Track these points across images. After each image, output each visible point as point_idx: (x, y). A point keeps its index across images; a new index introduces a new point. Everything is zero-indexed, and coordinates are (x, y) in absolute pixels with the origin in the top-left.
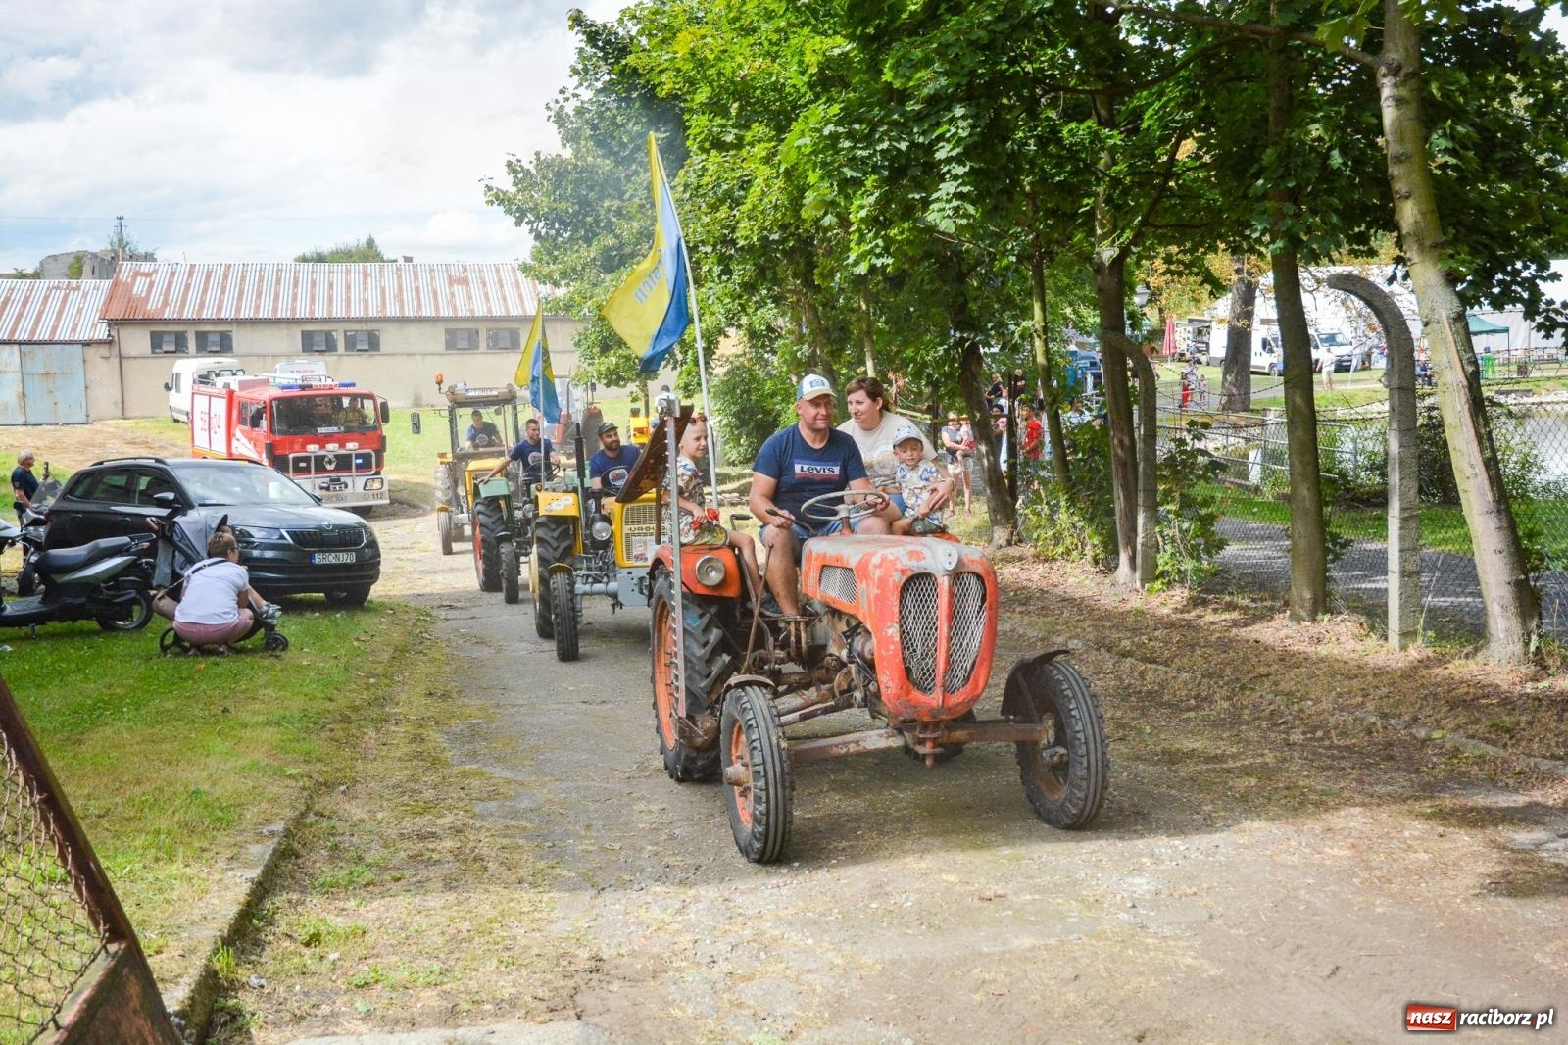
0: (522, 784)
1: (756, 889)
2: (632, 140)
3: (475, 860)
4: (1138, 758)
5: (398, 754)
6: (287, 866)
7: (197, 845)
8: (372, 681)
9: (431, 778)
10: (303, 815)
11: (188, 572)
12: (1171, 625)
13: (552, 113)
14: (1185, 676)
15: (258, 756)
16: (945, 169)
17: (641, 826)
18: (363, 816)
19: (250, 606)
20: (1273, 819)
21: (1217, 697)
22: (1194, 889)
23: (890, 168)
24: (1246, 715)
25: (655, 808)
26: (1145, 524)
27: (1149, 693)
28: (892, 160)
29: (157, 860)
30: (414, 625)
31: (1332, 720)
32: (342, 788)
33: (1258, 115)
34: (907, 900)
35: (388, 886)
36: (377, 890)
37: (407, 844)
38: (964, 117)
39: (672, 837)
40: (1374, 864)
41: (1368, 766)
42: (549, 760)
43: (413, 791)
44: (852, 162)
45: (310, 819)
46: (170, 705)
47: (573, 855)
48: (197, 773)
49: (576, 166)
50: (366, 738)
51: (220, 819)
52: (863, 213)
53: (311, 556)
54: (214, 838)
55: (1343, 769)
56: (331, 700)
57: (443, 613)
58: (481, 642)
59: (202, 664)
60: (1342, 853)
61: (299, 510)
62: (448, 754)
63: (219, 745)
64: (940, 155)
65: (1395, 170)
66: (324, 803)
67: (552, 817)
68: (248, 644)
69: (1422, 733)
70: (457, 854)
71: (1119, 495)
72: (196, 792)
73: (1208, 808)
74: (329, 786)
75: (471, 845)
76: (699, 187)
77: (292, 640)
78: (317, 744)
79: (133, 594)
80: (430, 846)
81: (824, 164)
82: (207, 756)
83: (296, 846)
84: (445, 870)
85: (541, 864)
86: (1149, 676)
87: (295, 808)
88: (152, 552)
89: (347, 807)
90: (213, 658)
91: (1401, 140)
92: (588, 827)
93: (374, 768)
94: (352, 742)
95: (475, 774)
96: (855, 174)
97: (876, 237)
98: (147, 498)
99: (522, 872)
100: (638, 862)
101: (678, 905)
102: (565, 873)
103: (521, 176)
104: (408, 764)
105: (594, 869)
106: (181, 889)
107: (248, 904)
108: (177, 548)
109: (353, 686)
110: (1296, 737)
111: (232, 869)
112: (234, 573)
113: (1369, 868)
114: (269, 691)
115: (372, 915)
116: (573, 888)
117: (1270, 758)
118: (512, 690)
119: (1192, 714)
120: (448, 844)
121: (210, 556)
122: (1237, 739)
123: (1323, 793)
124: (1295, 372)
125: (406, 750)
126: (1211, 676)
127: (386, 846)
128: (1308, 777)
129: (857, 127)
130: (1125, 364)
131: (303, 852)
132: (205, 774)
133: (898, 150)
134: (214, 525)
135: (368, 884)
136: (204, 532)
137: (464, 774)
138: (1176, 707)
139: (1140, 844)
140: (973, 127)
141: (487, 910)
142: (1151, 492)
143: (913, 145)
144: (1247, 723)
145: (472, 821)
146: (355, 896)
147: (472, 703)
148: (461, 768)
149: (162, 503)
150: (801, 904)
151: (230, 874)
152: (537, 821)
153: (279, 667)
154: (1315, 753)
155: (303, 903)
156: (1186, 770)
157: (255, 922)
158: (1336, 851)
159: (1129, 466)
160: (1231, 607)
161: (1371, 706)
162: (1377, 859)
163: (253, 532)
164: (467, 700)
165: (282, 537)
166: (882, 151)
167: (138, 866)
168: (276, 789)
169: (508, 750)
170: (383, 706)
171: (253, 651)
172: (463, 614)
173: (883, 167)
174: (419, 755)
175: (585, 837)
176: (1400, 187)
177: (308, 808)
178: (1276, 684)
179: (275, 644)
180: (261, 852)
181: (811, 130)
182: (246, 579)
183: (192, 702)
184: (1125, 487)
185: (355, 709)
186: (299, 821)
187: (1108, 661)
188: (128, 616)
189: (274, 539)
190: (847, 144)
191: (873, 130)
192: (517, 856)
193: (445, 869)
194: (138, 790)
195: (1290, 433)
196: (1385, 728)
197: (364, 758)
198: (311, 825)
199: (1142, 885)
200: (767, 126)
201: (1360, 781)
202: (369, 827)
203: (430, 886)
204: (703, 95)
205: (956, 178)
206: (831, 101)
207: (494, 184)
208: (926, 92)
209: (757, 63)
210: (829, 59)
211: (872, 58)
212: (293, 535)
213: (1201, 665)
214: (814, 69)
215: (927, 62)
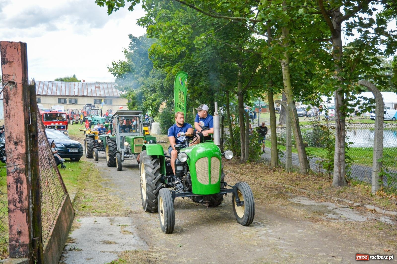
0: (117, 190)
2: (141, 62)
5: (92, 185)
6: (77, 198)
8: (84, 174)
9: (100, 189)
13: (124, 51)
18: (88, 193)
26: (246, 149)
30: (90, 166)
31: (270, 183)
32: (84, 189)
35: (95, 202)
37: (97, 197)
42: (122, 187)
43: (96, 191)
45: (79, 193)
49: (129, 64)
50: (86, 183)
53: (68, 150)
56: (78, 176)
57: (96, 164)
58: (105, 169)
61: (66, 140)
62: (102, 186)
65: (284, 82)
66: (81, 191)
67: (123, 195)
69: (283, 185)
70: (106, 199)
71: (241, 142)
74: (81, 189)
76: (155, 74)
77: (66, 167)
78: (78, 182)
84: (104, 200)
86: (241, 177)
87: (77, 191)
89: (85, 192)
91: (285, 76)
92: (129, 196)
94: (83, 183)
95: (108, 189)
102: (126, 202)
103: (115, 66)
105: (130, 201)
109: (81, 175)
110: (263, 186)
114: (66, 174)
115: (93, 205)
124: (272, 118)
125: (94, 185)
127: (93, 197)
130: (243, 115)
131: (79, 197)
133: (195, 72)
142: (248, 141)
143: (198, 71)
145: (108, 195)
146: (89, 203)
147: (106, 179)
148: (105, 188)
152: (120, 195)
155: (81, 203)
159: (244, 135)
160: (261, 165)
161: (277, 181)
164: (104, 178)
165: (62, 146)
166: (192, 72)
168: (73, 188)
169: (114, 186)
170: (88, 178)
172: (101, 164)
174: (96, 186)
176: (285, 85)
177: (79, 191)
179: (63, 167)
180: (73, 195)
184: (243, 140)
185: (83, 178)
187: (234, 174)
191: (190, 68)
195: (271, 130)
196: (278, 185)
197: (86, 186)
200: (170, 63)
202: (90, 195)
204: (157, 57)
207: (109, 67)
208: (198, 63)
209: (168, 51)
210: (182, 51)
211: (190, 53)
212: (65, 145)
213: (251, 175)
214: (179, 54)
215: (199, 57)
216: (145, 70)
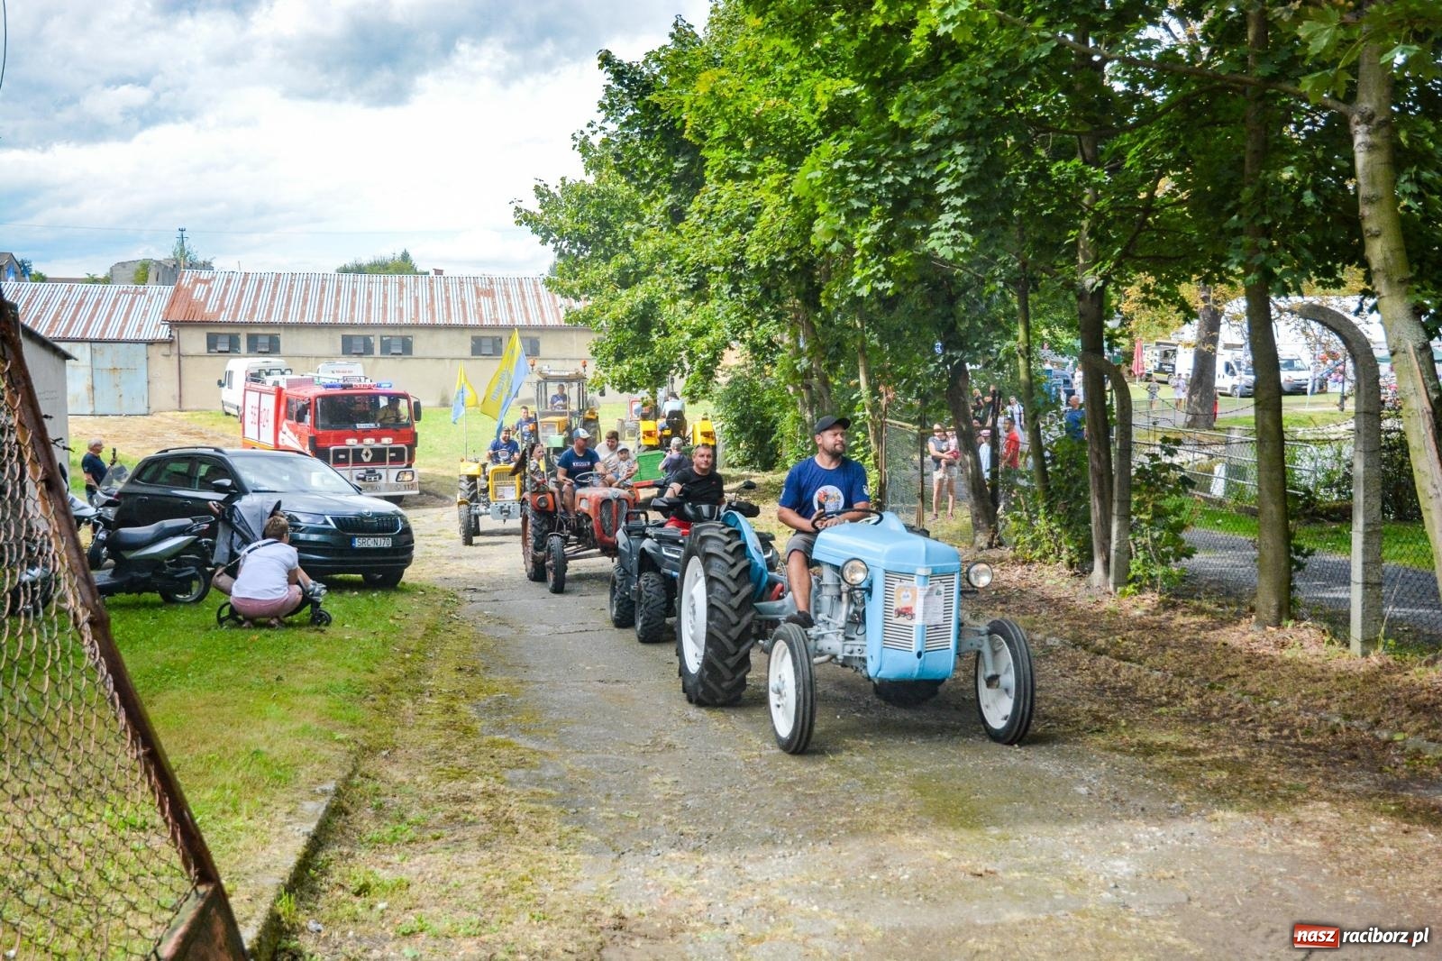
0: (546, 754)
1: (764, 858)
2: (652, 169)
3: (506, 822)
4: (1114, 749)
5: (433, 723)
6: (338, 822)
7: (259, 800)
8: (407, 656)
9: (464, 746)
10: (351, 776)
11: (244, 552)
12: (1143, 627)
13: (578, 143)
14: (1158, 674)
15: (308, 720)
16: (945, 202)
17: (656, 797)
18: (404, 779)
19: (298, 583)
20: (1245, 811)
21: (1187, 694)
22: (1172, 873)
23: (894, 200)
24: (1215, 712)
25: (668, 780)
26: (1119, 532)
27: (1123, 689)
28: (896, 192)
29: (224, 812)
30: (443, 606)
31: (1298, 720)
32: (384, 753)
33: (1235, 157)
34: (904, 873)
35: (429, 844)
36: (419, 847)
37: (443, 806)
38: (963, 155)
39: (684, 807)
40: (1342, 856)
41: (1334, 764)
42: (570, 733)
43: (448, 758)
44: (860, 195)
45: (357, 780)
46: (229, 672)
47: (595, 821)
48: (256, 735)
49: (598, 191)
50: (404, 708)
51: (279, 777)
52: (867, 240)
53: (351, 540)
54: (274, 794)
55: (1310, 766)
56: (372, 672)
57: (468, 596)
58: (503, 622)
59: (256, 635)
60: (1312, 844)
61: (342, 498)
62: (478, 725)
63: (274, 710)
64: (941, 189)
65: (1365, 211)
66: (368, 766)
67: (575, 786)
68: (295, 618)
69: (1384, 735)
70: (489, 817)
71: (1094, 503)
72: (257, 752)
73: (1183, 798)
74: (371, 751)
75: (502, 808)
76: (712, 213)
77: (334, 616)
78: (362, 712)
79: (193, 570)
80: (466, 808)
81: (834, 195)
82: (265, 719)
83: (346, 804)
85: (567, 829)
86: (1123, 673)
87: (344, 770)
88: (212, 532)
89: (390, 770)
90: (266, 631)
91: (1373, 182)
92: (608, 796)
93: (412, 735)
94: (391, 710)
95: (504, 744)
96: (861, 205)
97: (878, 262)
98: (206, 484)
99: (549, 835)
100: (654, 830)
101: (693, 870)
102: (589, 837)
103: (547, 199)
104: (442, 732)
105: (614, 836)
106: (245, 840)
107: (306, 855)
108: (235, 529)
109: (391, 660)
110: (1264, 734)
111: (290, 823)
112: (285, 553)
113: (1339, 860)
114: (317, 663)
115: (415, 870)
116: (596, 852)
117: (1240, 753)
118: (535, 668)
119: (1164, 710)
120: (481, 807)
121: (264, 537)
122: (1208, 734)
123: (1291, 787)
124: (1264, 395)
125: (441, 720)
126: (1181, 675)
127: (425, 807)
128: (1276, 772)
129: (864, 163)
130: (1104, 385)
131: (352, 810)
132: (263, 736)
133: (902, 184)
134: (269, 509)
135: (411, 841)
136: (260, 516)
137: (494, 744)
138: (1149, 703)
139: (1119, 829)
140: (971, 164)
141: (519, 869)
142: (1126, 502)
143: (916, 180)
144: (1217, 720)
145: (502, 787)
146: (399, 852)
147: (499, 679)
148: (491, 738)
149: (220, 489)
150: (805, 873)
151: (289, 827)
152: (561, 789)
153: (324, 640)
154: (1282, 750)
155: (353, 856)
156: (1159, 762)
157: (312, 871)
158: (1305, 842)
159: (1105, 478)
160: (1199, 611)
161: (1335, 708)
162: (1344, 852)
163: (299, 516)
164: (493, 677)
165: (326, 522)
166: (887, 185)
167: (207, 817)
168: (326, 752)
169: (533, 722)
170: (418, 679)
171: (300, 625)
172: (486, 597)
173: (887, 199)
174: (452, 725)
175: (606, 805)
176: (1370, 226)
177: (355, 770)
178: (1244, 684)
179: (320, 619)
180: (314, 809)
181: (822, 164)
182: (296, 558)
183: (249, 670)
184: (1101, 497)
185: (394, 681)
186: (347, 782)
187: (1084, 659)
188: (188, 590)
189: (319, 524)
190: (854, 178)
191: (879, 166)
192: (545, 821)
193: (479, 830)
194: (204, 749)
195: (1260, 451)
196: (1348, 729)
197: (403, 726)
198: (358, 786)
199: (1123, 867)
200: (779, 159)
201: (1327, 778)
202: (410, 790)
203: (467, 845)
204: (721, 130)
205: (954, 209)
206: (840, 138)
207: (523, 206)
208: (930, 132)
209: (771, 102)
210: (838, 99)
211: (879, 100)
212: (336, 520)
213: (1172, 664)
214: (824, 108)
215: (932, 105)
216: (669, 200)
